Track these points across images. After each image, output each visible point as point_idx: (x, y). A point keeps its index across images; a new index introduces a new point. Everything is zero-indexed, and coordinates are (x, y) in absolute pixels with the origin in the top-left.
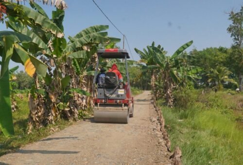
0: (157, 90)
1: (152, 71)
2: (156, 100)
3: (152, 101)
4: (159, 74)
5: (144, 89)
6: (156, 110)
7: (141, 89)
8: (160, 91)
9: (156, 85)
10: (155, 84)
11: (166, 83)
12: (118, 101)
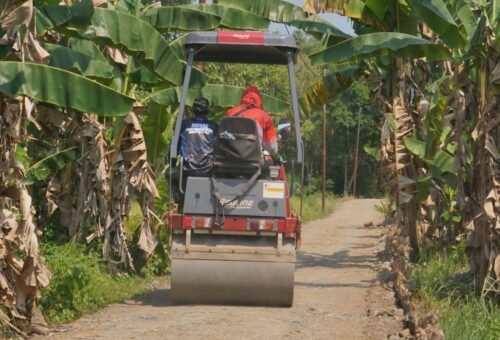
0: (419, 191)
1: (392, 69)
2: (415, 257)
3: (387, 265)
4: (433, 87)
5: (338, 190)
6: (408, 325)
7: (320, 188)
8: (442, 203)
9: (413, 164)
10: (408, 157)
11: (477, 148)
12: (262, 225)
